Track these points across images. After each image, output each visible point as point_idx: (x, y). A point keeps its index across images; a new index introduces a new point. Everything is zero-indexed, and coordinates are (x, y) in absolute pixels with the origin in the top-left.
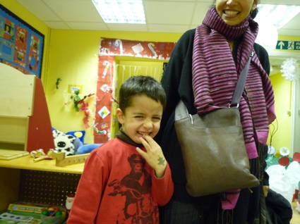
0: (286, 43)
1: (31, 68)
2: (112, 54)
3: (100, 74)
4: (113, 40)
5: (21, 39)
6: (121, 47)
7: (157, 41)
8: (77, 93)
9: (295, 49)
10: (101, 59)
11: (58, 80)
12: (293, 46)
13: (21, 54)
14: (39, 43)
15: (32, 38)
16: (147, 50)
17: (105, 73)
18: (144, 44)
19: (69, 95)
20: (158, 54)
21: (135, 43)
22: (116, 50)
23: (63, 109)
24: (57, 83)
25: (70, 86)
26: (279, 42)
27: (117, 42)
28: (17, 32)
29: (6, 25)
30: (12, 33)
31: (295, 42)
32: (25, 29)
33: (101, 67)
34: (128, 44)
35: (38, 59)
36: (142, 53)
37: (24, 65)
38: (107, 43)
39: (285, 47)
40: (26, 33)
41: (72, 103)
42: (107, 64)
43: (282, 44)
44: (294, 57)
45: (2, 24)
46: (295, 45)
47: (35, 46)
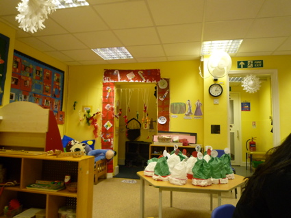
0: (246, 63)
1: (55, 96)
2: (113, 81)
3: (104, 97)
4: (113, 71)
5: (48, 78)
6: (119, 75)
7: (144, 69)
8: (89, 112)
9: (254, 67)
10: (105, 85)
11: (75, 103)
12: (252, 65)
13: (48, 88)
14: (60, 78)
15: (55, 75)
16: (138, 77)
17: (108, 96)
18: (136, 72)
19: (83, 114)
20: (146, 79)
21: (129, 72)
22: (115, 78)
23: (79, 124)
24: (74, 106)
25: (83, 107)
26: (239, 62)
27: (115, 73)
28: (44, 73)
29: (37, 71)
30: (41, 75)
31: (254, 61)
32: (50, 70)
33: (105, 92)
34: (124, 73)
35: (60, 89)
36: (134, 79)
37: (50, 95)
38: (109, 73)
39: (245, 66)
40: (51, 73)
41: (85, 120)
42: (109, 89)
43: (242, 64)
44: (253, 74)
45: (34, 71)
46: (254, 64)
47: (58, 81)
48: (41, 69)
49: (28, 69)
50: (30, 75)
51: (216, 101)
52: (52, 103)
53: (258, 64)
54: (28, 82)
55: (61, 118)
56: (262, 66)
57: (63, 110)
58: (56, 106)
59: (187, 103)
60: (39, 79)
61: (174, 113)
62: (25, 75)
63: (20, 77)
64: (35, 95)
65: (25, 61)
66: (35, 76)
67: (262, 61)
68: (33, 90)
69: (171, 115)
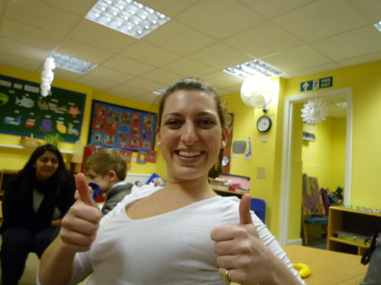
0: (311, 83)
1: (145, 137)
5: (136, 120)
9: (320, 87)
12: (318, 85)
13: (136, 129)
14: (152, 119)
15: (145, 118)
26: (302, 84)
28: (132, 117)
29: (123, 116)
30: (128, 119)
31: (320, 80)
32: (138, 113)
35: (152, 130)
37: (139, 136)
39: (310, 88)
40: (140, 116)
43: (306, 85)
44: (318, 97)
45: (120, 116)
46: (320, 83)
47: (149, 122)
48: (128, 114)
49: (114, 115)
50: (116, 119)
51: (265, 137)
52: (141, 144)
53: (326, 83)
54: (114, 126)
55: (152, 157)
56: (331, 85)
57: (156, 149)
58: (146, 146)
60: (124, 122)
61: (235, 152)
62: (109, 120)
63: (105, 122)
64: (121, 135)
65: (111, 109)
66: (120, 120)
67: (331, 78)
68: (119, 132)
69: (233, 155)
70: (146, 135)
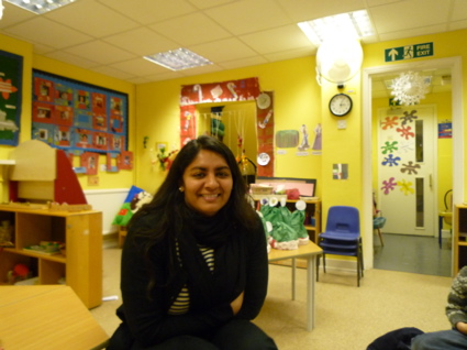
0: (400, 50)
1: (114, 130)
2: (192, 103)
3: (183, 127)
4: (191, 87)
5: (99, 105)
6: (200, 93)
7: (236, 78)
8: (163, 151)
9: (415, 56)
10: (183, 109)
11: (146, 138)
12: (412, 53)
13: (101, 119)
14: (121, 103)
15: (112, 100)
16: (227, 93)
17: (187, 126)
18: (223, 85)
19: (156, 153)
20: (239, 95)
21: (213, 85)
22: (194, 96)
23: (152, 170)
24: (145, 143)
25: (157, 144)
26: (387, 51)
27: (195, 89)
28: (92, 98)
29: (79, 97)
30: (87, 102)
31: (415, 47)
32: (102, 93)
33: (183, 119)
34: (207, 88)
35: (123, 120)
36: (221, 97)
37: (105, 130)
38: (187, 91)
39: (400, 56)
40: (104, 99)
41: (159, 164)
42: (188, 115)
43: (393, 53)
44: (414, 70)
45: (76, 97)
46: (415, 51)
47: (118, 108)
48: (87, 94)
49: (65, 96)
50: (70, 103)
51: (342, 123)
52: (110, 141)
53: (424, 50)
54: (67, 114)
55: (126, 161)
56: (431, 53)
57: (130, 149)
58: (117, 144)
59: (300, 129)
60: (82, 107)
61: (280, 146)
62: (61, 104)
63: (53, 108)
64: (79, 130)
65: (60, 85)
66: (77, 104)
67: (431, 44)
68: (76, 124)
69: (277, 151)
70: (116, 128)
